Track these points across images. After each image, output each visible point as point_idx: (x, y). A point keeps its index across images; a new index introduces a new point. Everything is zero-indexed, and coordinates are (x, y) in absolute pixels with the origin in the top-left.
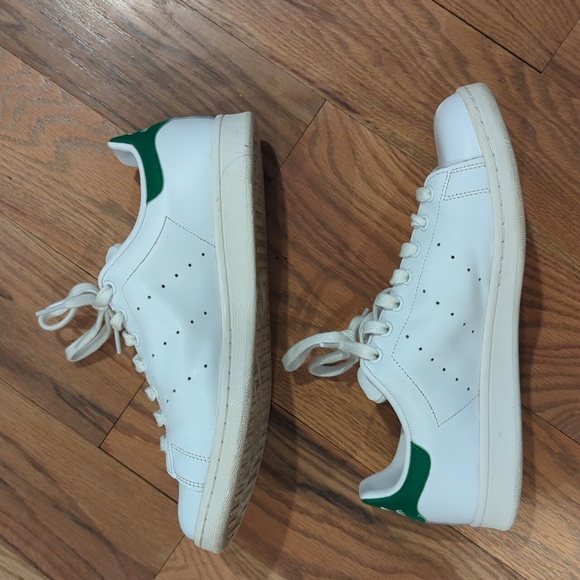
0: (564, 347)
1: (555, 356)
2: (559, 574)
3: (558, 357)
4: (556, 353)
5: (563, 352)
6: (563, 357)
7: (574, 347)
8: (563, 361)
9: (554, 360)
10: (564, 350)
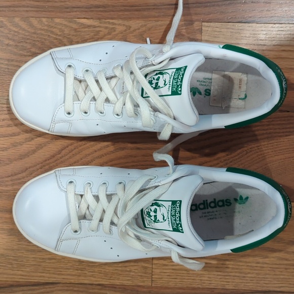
0: (62, 150)
1: (61, 158)
2: (136, 271)
3: (63, 157)
4: (60, 156)
5: (63, 152)
6: (65, 155)
7: (67, 147)
8: (67, 157)
9: (61, 160)
10: (63, 151)
